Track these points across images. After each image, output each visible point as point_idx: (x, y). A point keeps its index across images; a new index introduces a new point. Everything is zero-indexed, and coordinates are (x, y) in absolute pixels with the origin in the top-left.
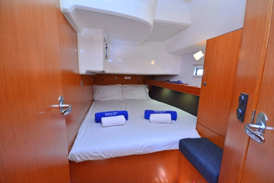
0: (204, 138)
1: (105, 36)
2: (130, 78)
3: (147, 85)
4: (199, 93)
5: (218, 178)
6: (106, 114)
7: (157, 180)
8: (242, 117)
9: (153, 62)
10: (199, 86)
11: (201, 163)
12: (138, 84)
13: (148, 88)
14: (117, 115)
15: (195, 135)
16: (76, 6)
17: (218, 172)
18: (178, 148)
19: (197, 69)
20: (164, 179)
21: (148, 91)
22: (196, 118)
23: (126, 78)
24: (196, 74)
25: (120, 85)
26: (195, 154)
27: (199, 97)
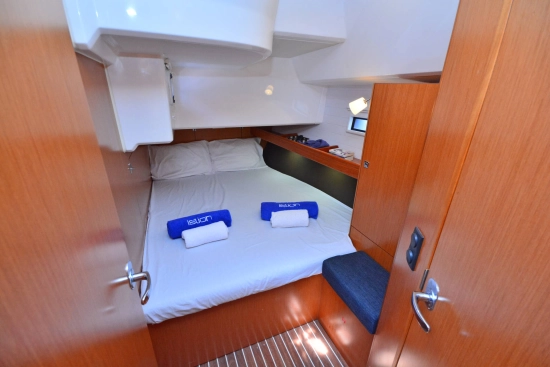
0: (362, 252)
3: (259, 140)
4: (356, 173)
6: (190, 223)
7: (288, 318)
8: (412, 264)
12: (242, 138)
13: (261, 144)
14: (210, 222)
15: (348, 248)
16: (101, 29)
17: (378, 314)
18: (320, 272)
19: (355, 119)
20: (299, 315)
21: (261, 150)
22: (351, 210)
24: (352, 128)
25: (204, 142)
27: (356, 180)
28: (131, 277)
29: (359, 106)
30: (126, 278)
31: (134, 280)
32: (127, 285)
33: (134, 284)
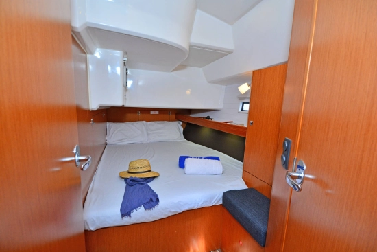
0: (252, 189)
1: (126, 59)
2: (157, 112)
3: (181, 123)
4: (245, 133)
5: (266, 234)
8: (286, 165)
9: (188, 92)
10: (246, 126)
11: (247, 219)
12: (170, 121)
13: (182, 126)
15: (242, 185)
18: (221, 203)
19: (243, 103)
21: (182, 129)
22: (242, 164)
23: (152, 112)
24: (242, 110)
25: (144, 122)
26: (241, 209)
27: (245, 138)
28: (77, 158)
29: (244, 88)
30: (73, 158)
31: (80, 161)
32: (74, 163)
33: (78, 163)
